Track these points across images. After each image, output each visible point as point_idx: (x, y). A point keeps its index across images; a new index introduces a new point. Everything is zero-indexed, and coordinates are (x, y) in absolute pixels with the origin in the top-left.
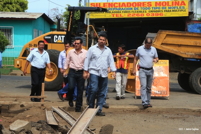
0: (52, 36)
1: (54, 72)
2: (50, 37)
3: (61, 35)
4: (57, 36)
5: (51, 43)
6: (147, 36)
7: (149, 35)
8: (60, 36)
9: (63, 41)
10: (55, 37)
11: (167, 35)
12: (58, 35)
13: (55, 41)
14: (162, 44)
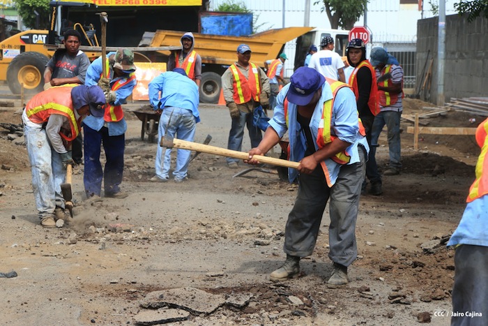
0: (31, 35)
1: (36, 78)
2: (28, 37)
3: (42, 34)
4: (36, 36)
5: (29, 43)
6: (144, 35)
7: (147, 34)
8: (40, 36)
9: (44, 42)
10: (35, 36)
11: (166, 36)
12: (38, 35)
13: (34, 42)
14: (161, 46)
